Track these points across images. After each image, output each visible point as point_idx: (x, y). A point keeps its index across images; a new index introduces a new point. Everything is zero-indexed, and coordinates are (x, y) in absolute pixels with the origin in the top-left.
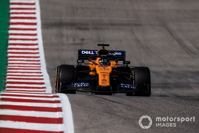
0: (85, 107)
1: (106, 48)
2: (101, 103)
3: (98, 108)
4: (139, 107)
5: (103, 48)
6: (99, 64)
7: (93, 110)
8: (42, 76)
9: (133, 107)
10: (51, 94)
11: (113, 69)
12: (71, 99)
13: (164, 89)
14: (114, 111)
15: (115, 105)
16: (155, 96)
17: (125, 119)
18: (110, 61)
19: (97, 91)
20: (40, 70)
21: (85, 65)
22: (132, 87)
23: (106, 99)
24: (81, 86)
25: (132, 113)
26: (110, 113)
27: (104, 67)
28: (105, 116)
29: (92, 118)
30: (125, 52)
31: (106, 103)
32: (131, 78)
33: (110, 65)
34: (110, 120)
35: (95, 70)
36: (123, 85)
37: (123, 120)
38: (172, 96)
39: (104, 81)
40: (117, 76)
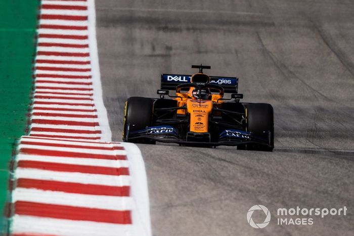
0: (170, 168)
1: (206, 72)
2: (199, 162)
3: (193, 170)
4: (266, 170)
5: (201, 71)
6: (193, 98)
7: (184, 174)
8: (95, 110)
9: (256, 170)
10: (110, 143)
11: (214, 105)
12: (145, 154)
13: (311, 140)
14: (222, 177)
15: (224, 166)
16: (295, 152)
17: (241, 191)
18: (212, 93)
19: (187, 142)
20: (92, 100)
21: (170, 98)
22: (243, 136)
23: (208, 155)
24: (161, 131)
25: (253, 180)
26: (215, 179)
27: (200, 103)
28: (205, 184)
29: (183, 187)
30: (238, 79)
31: (207, 163)
32: (242, 120)
33: (210, 98)
34: (215, 192)
35: (184, 108)
36: (229, 133)
37: (237, 193)
38: (325, 151)
39: (198, 124)
40: (221, 118)
